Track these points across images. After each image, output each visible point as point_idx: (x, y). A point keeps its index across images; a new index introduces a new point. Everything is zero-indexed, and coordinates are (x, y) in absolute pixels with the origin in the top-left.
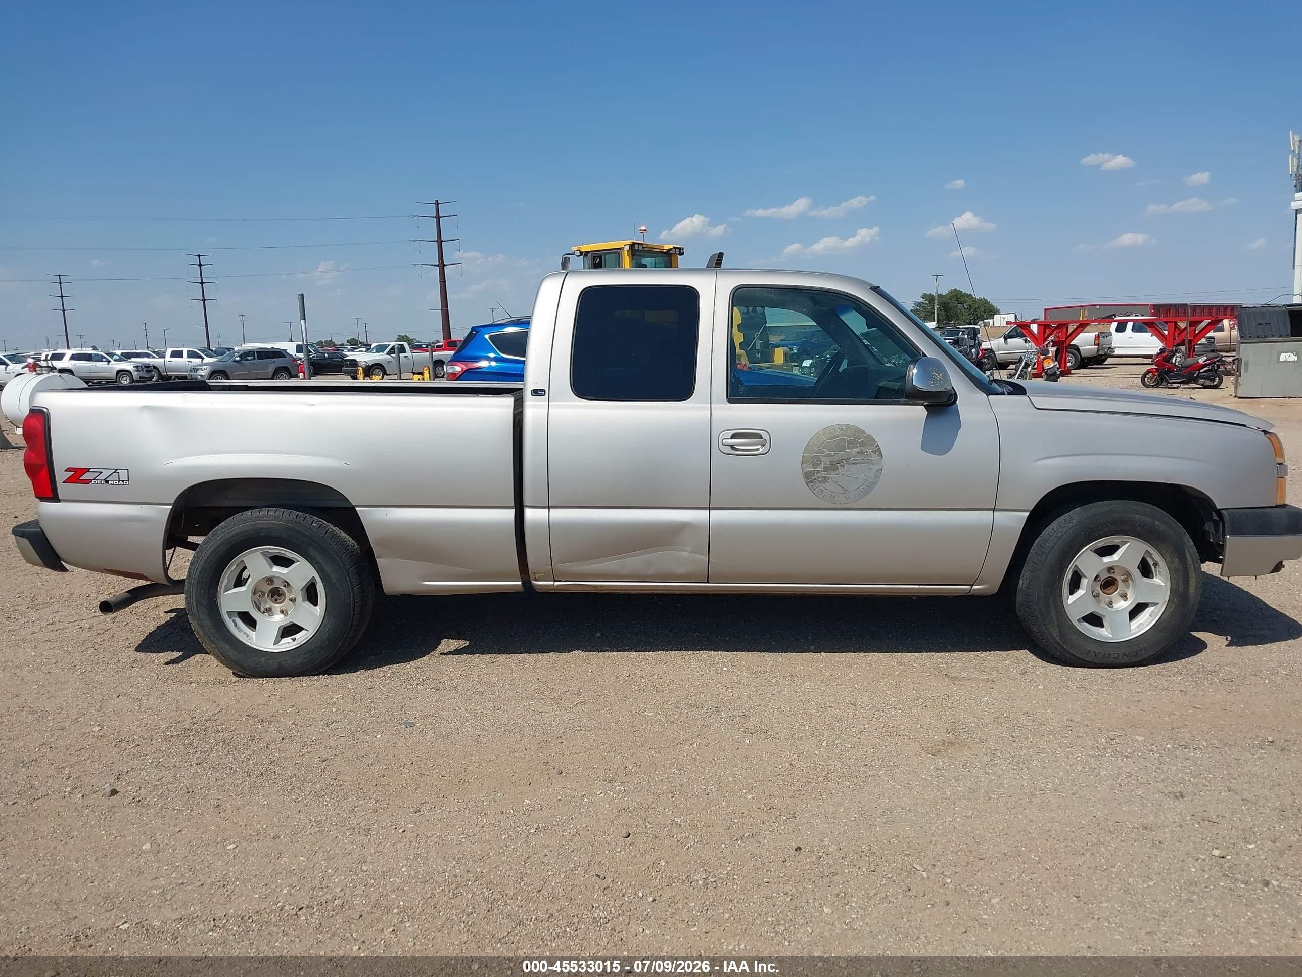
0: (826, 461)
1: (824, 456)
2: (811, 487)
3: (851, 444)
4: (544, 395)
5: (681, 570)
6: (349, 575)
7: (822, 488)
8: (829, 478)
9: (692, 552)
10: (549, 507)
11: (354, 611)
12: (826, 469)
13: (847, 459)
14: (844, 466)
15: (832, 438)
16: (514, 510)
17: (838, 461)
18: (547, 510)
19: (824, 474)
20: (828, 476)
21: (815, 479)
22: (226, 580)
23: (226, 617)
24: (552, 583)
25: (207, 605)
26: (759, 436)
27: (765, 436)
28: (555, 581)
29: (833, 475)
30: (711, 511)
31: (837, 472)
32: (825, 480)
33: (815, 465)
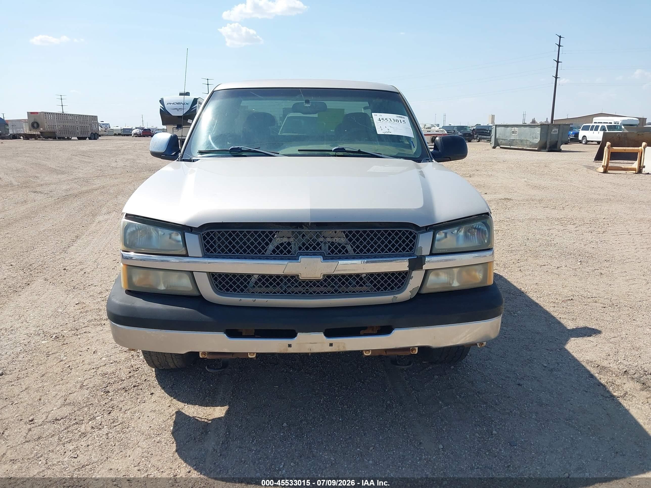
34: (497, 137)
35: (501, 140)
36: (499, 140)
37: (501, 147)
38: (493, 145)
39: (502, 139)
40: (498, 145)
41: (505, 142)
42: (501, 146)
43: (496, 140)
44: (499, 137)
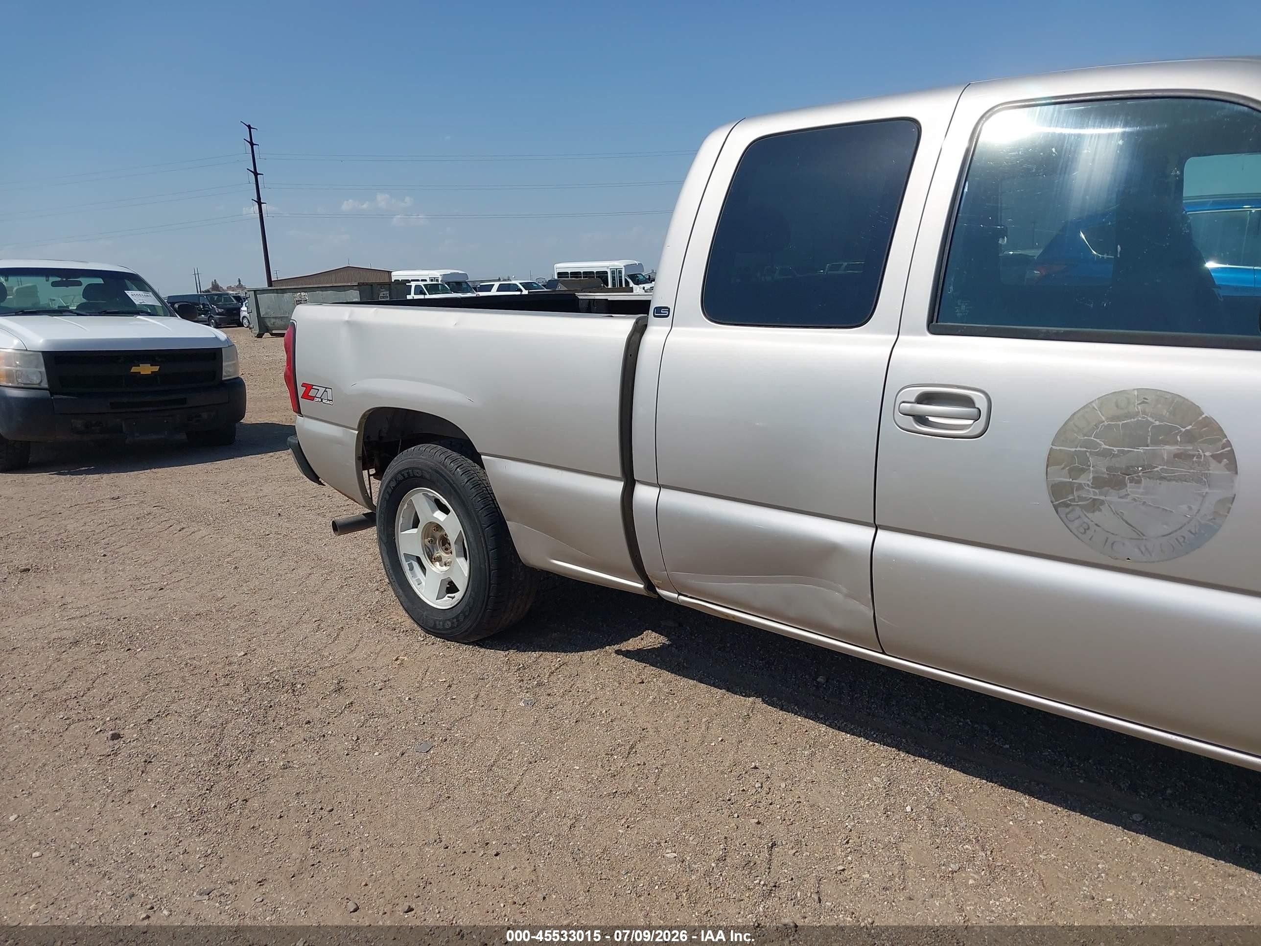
0: (1098, 465)
1: (1097, 454)
2: (1063, 516)
3: (1164, 434)
4: (667, 316)
5: (837, 623)
6: (484, 536)
7: (1086, 520)
8: (1102, 502)
9: (847, 596)
10: (660, 486)
11: (490, 581)
12: (1099, 483)
13: (1148, 469)
14: (1139, 482)
15: (1118, 418)
16: (622, 483)
17: (1128, 468)
18: (658, 490)
19: (1092, 494)
20: (1102, 498)
21: (1073, 500)
22: (401, 519)
23: (403, 559)
24: (676, 595)
25: (387, 542)
26: (967, 401)
27: (981, 402)
28: (680, 594)
29: (1112, 497)
30: (879, 531)
31: (1123, 492)
32: (1095, 505)
33: (1076, 472)
34: (262, 314)
35: (273, 320)
36: (267, 320)
37: (272, 334)
38: (257, 332)
39: (276, 318)
40: (268, 330)
41: (283, 323)
42: (274, 332)
43: (261, 320)
44: (267, 313)
